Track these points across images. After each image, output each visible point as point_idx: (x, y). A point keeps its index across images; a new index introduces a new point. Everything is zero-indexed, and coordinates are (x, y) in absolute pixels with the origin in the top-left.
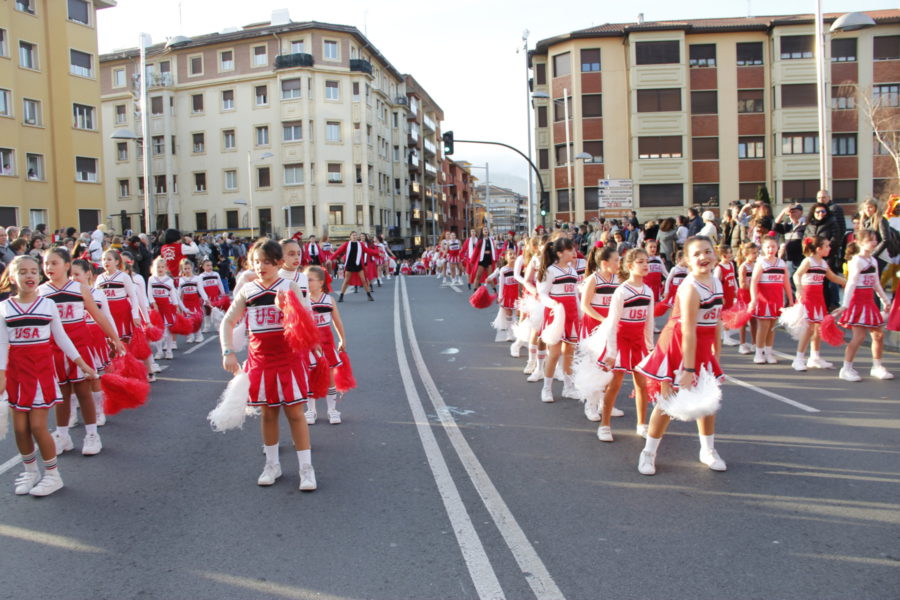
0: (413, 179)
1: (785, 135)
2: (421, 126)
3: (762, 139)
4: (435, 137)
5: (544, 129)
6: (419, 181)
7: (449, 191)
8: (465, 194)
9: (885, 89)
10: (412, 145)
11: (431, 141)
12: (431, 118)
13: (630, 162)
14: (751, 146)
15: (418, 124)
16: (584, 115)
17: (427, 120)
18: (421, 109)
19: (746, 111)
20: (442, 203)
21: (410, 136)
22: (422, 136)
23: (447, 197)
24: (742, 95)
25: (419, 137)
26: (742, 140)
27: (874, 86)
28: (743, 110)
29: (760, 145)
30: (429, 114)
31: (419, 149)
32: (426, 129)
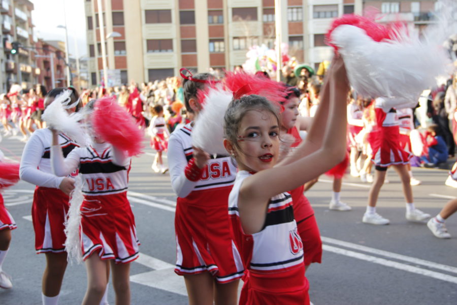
0: (8, 57)
1: (235, 38)
2: (14, 18)
3: (222, 40)
4: (27, 25)
5: (90, 31)
6: (14, 59)
7: (42, 65)
8: (59, 67)
9: (295, 10)
10: (6, 32)
11: (24, 28)
12: (22, 10)
13: (143, 54)
14: (217, 44)
15: (10, 16)
16: (114, 24)
17: (18, 13)
18: (12, 5)
19: (213, 23)
20: (35, 76)
21: (3, 26)
22: (14, 24)
23: (41, 71)
24: (210, 13)
25: (12, 27)
26: (211, 41)
27: (289, 8)
28: (211, 22)
29: (222, 44)
30: (21, 7)
31: (12, 35)
32: (18, 19)
